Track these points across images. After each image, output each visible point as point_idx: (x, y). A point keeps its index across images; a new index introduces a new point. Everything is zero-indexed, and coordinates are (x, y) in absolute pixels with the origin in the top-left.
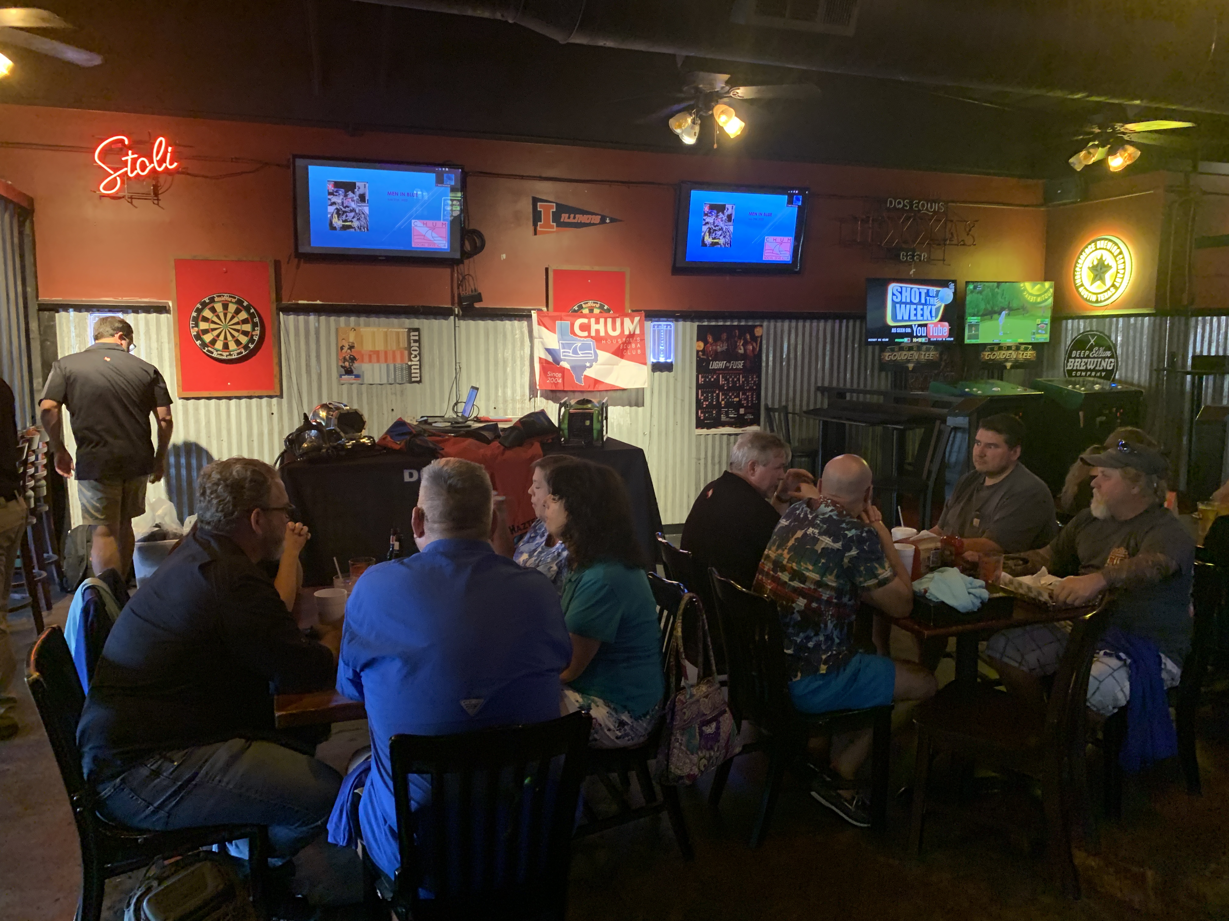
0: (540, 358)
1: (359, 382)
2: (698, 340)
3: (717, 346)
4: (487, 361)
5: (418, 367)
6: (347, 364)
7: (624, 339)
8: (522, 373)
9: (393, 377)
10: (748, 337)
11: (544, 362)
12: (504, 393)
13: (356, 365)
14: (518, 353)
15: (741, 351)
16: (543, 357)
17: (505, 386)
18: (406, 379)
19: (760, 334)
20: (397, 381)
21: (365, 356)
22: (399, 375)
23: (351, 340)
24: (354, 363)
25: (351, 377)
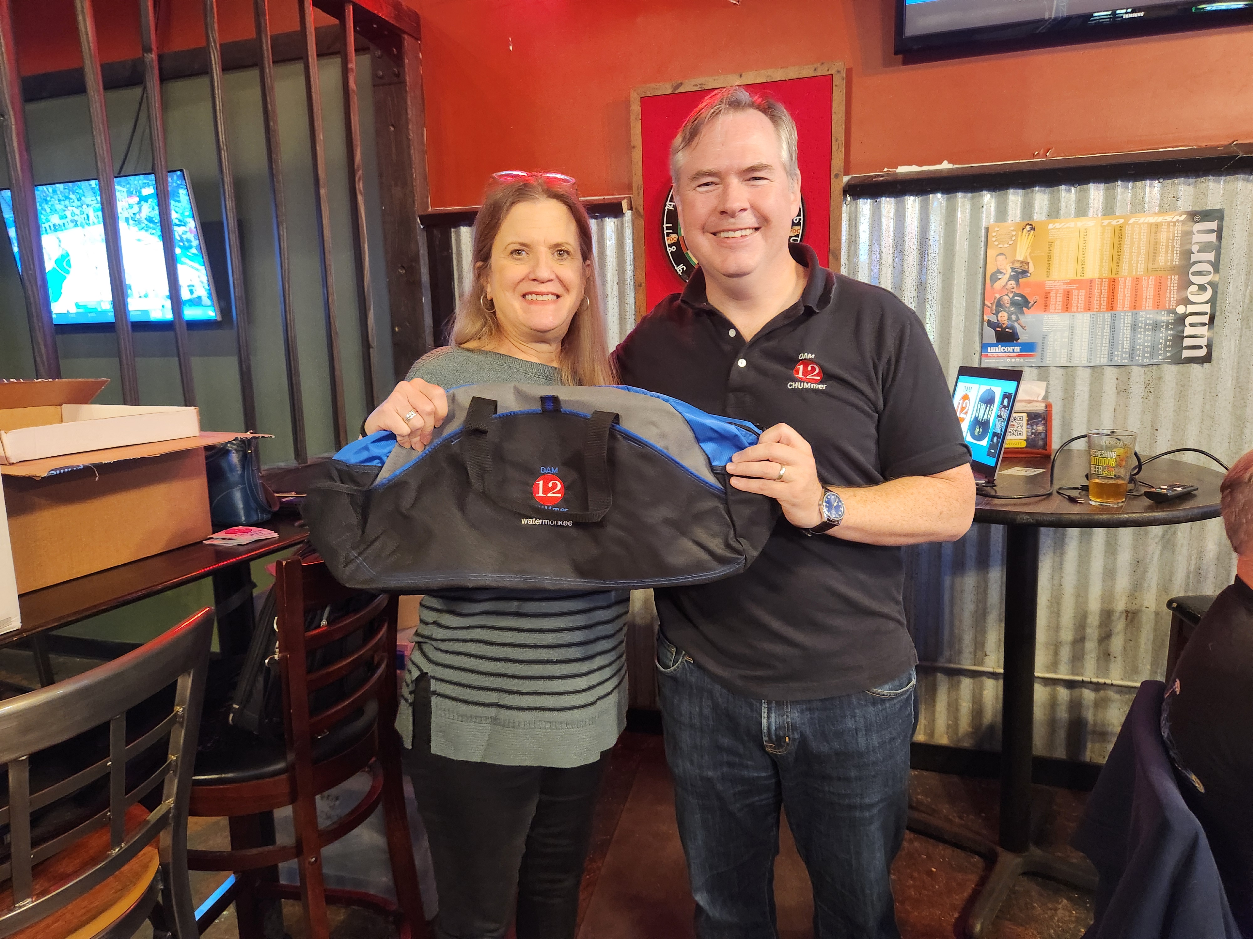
5: (1205, 319)
6: (1003, 317)
9: (1126, 348)
13: (1027, 318)
18: (1164, 350)
20: (1137, 358)
21: (1053, 295)
22: (1145, 341)
23: (1020, 257)
24: (1022, 313)
25: (1011, 349)
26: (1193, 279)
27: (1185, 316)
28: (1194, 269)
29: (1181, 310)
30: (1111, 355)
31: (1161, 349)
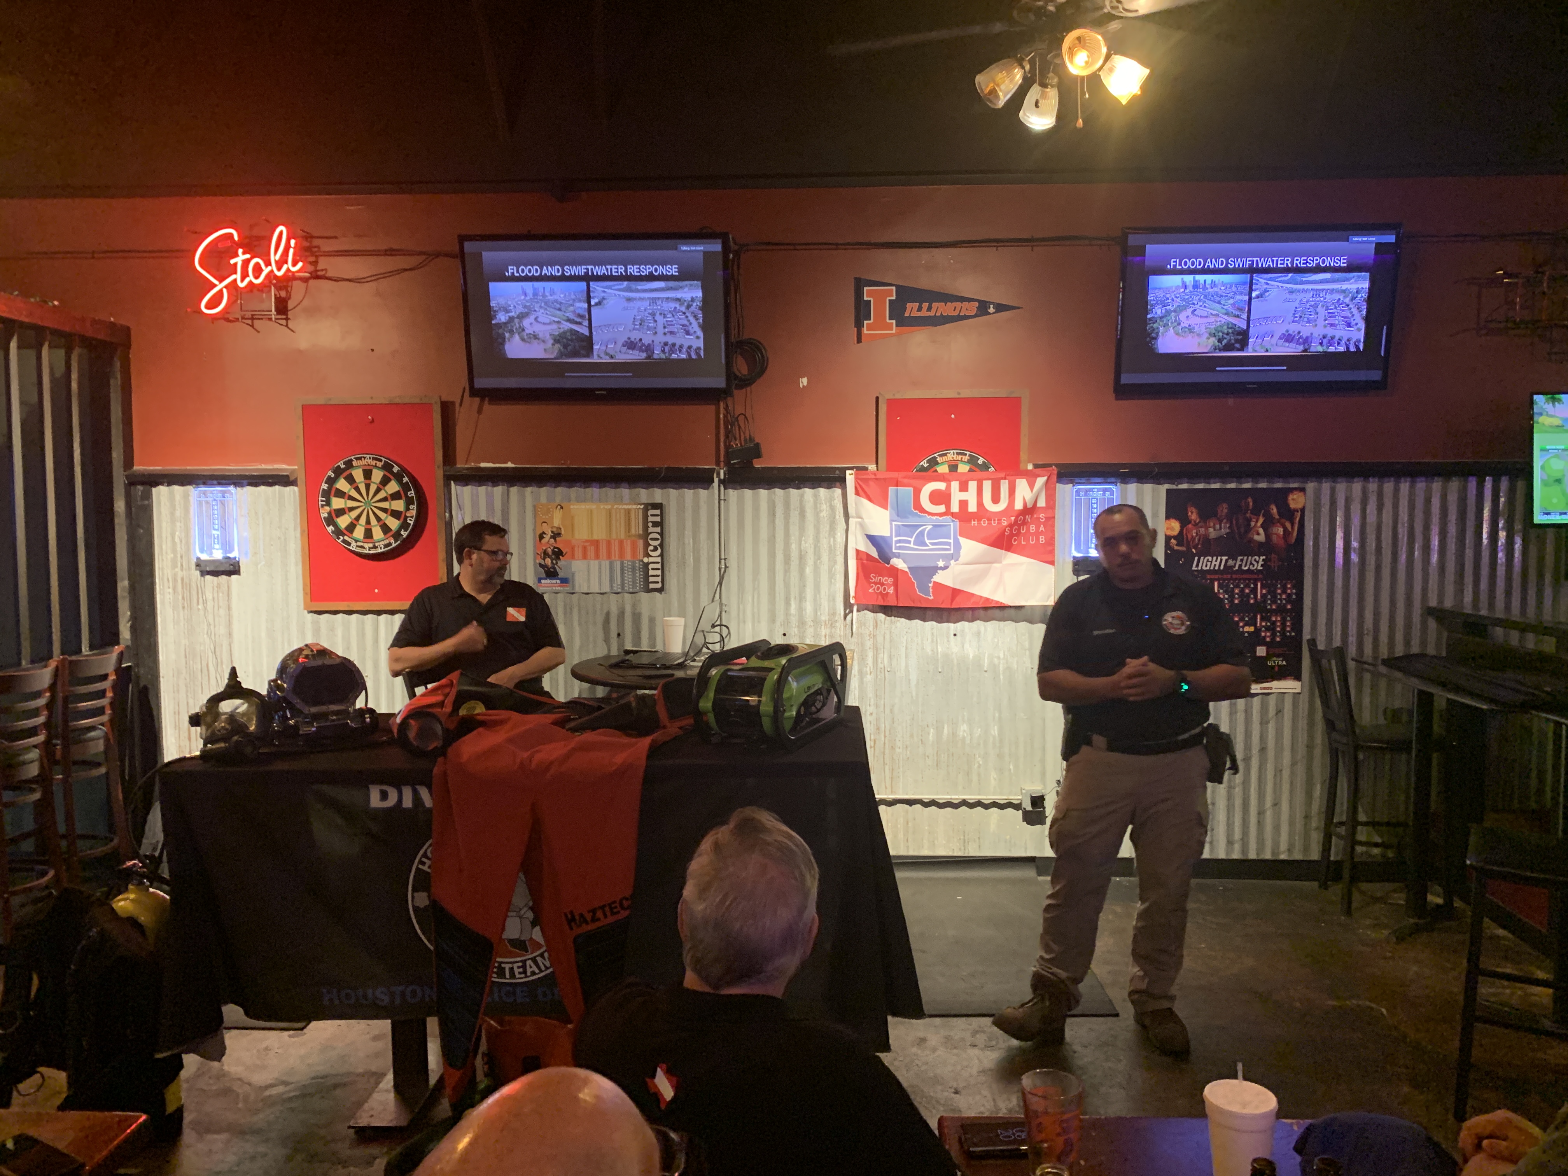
0: (858, 551)
1: (568, 589)
2: (1168, 517)
3: (1207, 528)
4: (772, 555)
5: (659, 566)
6: (548, 561)
7: (1013, 518)
8: (832, 576)
9: (619, 582)
10: (1274, 510)
11: (864, 557)
12: (801, 610)
13: (562, 562)
14: (824, 543)
15: (1261, 537)
16: (862, 548)
17: (801, 599)
18: (639, 584)
19: (1300, 506)
20: (626, 588)
21: (576, 549)
22: (629, 578)
23: (556, 524)
25: (554, 581)
26: (651, 542)
27: (648, 564)
28: (651, 536)
29: (646, 560)
30: (611, 587)
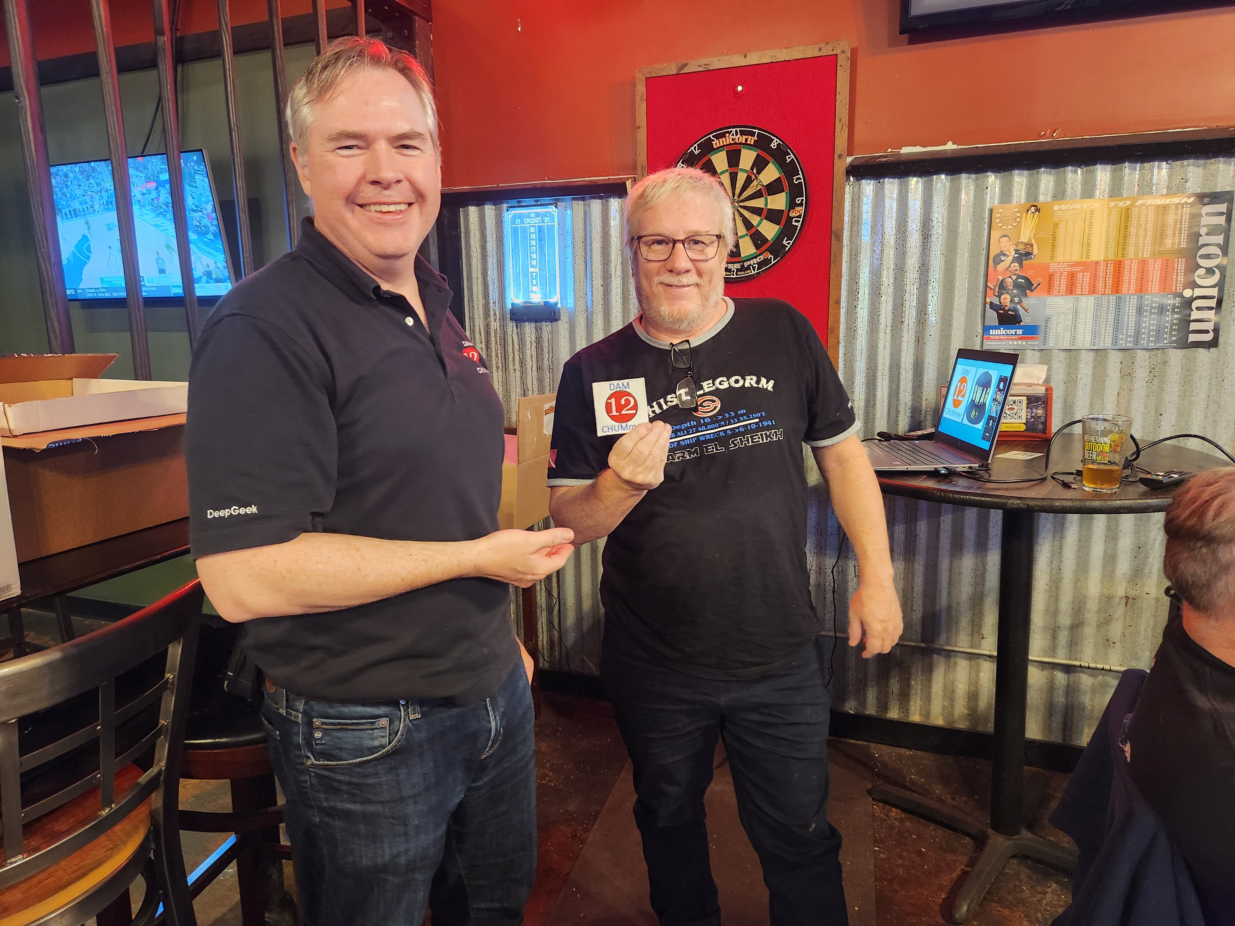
1: (1039, 342)
5: (1212, 303)
6: (1006, 299)
9: (1131, 332)
18: (1169, 334)
20: (1142, 342)
21: (1056, 277)
22: (1150, 325)
23: (1024, 239)
24: (1026, 295)
25: (1013, 332)
26: (1201, 262)
27: (1192, 299)
28: (1202, 252)
29: (1188, 293)
30: (1115, 339)
31: (1166, 333)
